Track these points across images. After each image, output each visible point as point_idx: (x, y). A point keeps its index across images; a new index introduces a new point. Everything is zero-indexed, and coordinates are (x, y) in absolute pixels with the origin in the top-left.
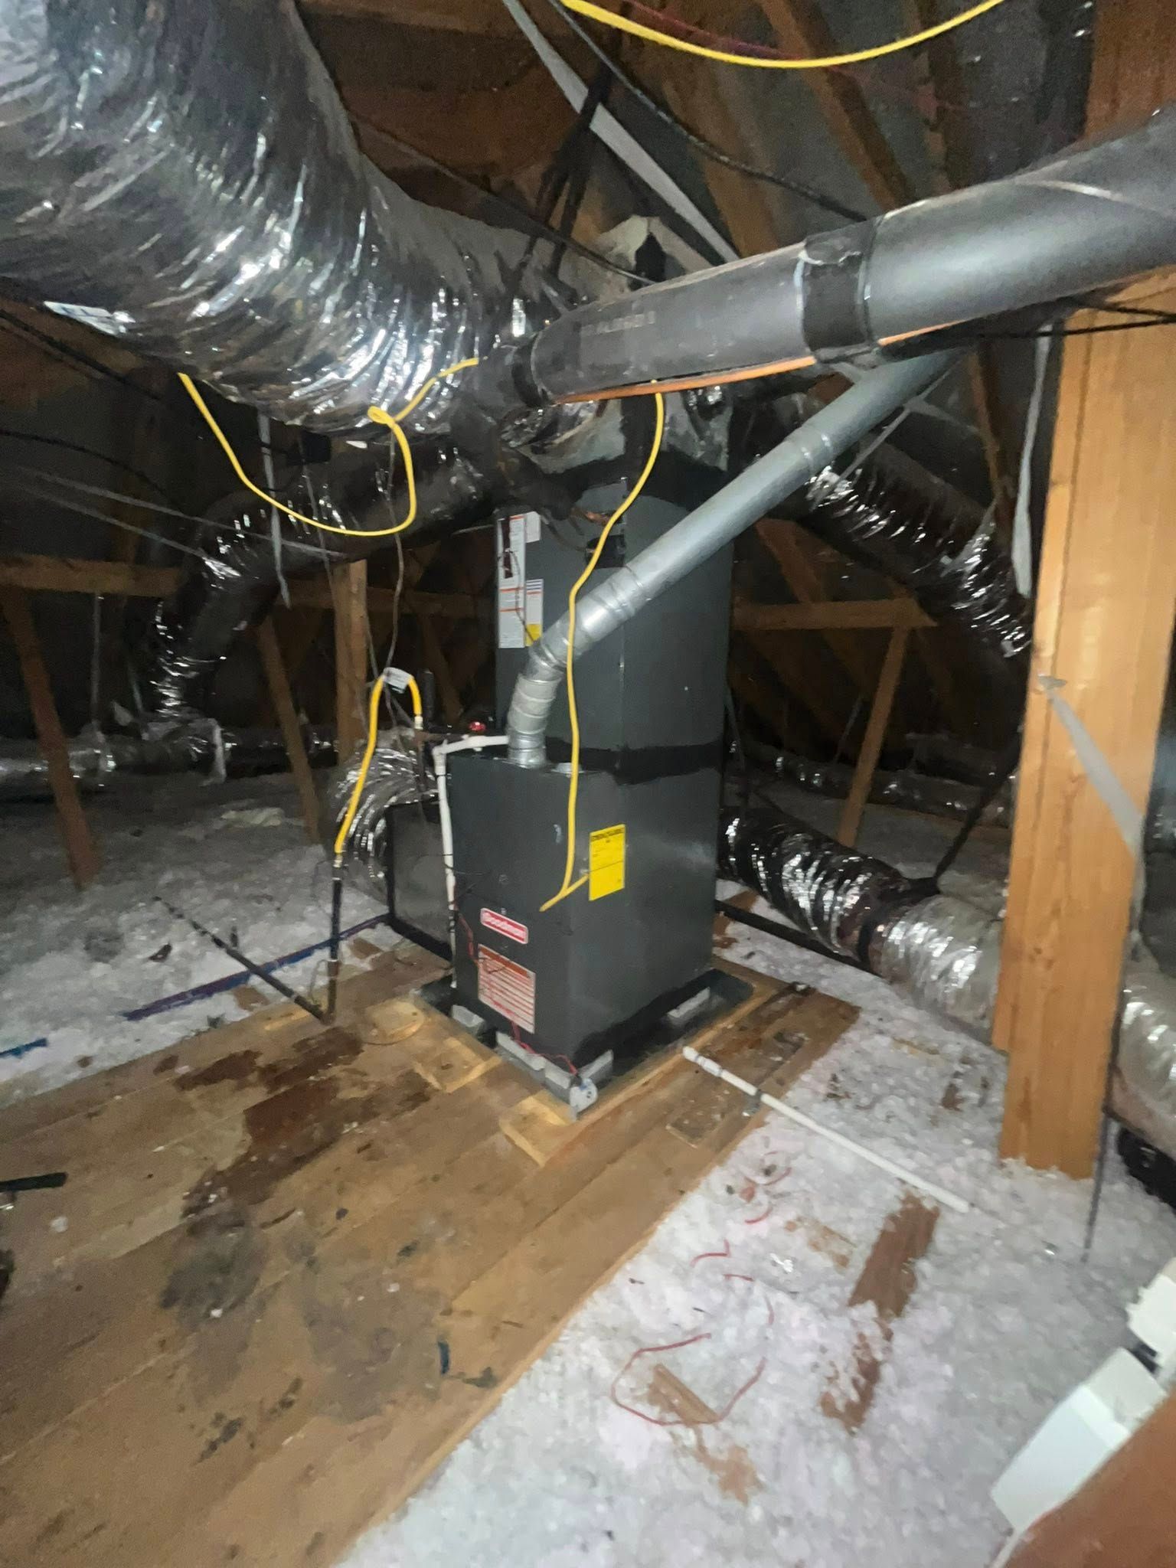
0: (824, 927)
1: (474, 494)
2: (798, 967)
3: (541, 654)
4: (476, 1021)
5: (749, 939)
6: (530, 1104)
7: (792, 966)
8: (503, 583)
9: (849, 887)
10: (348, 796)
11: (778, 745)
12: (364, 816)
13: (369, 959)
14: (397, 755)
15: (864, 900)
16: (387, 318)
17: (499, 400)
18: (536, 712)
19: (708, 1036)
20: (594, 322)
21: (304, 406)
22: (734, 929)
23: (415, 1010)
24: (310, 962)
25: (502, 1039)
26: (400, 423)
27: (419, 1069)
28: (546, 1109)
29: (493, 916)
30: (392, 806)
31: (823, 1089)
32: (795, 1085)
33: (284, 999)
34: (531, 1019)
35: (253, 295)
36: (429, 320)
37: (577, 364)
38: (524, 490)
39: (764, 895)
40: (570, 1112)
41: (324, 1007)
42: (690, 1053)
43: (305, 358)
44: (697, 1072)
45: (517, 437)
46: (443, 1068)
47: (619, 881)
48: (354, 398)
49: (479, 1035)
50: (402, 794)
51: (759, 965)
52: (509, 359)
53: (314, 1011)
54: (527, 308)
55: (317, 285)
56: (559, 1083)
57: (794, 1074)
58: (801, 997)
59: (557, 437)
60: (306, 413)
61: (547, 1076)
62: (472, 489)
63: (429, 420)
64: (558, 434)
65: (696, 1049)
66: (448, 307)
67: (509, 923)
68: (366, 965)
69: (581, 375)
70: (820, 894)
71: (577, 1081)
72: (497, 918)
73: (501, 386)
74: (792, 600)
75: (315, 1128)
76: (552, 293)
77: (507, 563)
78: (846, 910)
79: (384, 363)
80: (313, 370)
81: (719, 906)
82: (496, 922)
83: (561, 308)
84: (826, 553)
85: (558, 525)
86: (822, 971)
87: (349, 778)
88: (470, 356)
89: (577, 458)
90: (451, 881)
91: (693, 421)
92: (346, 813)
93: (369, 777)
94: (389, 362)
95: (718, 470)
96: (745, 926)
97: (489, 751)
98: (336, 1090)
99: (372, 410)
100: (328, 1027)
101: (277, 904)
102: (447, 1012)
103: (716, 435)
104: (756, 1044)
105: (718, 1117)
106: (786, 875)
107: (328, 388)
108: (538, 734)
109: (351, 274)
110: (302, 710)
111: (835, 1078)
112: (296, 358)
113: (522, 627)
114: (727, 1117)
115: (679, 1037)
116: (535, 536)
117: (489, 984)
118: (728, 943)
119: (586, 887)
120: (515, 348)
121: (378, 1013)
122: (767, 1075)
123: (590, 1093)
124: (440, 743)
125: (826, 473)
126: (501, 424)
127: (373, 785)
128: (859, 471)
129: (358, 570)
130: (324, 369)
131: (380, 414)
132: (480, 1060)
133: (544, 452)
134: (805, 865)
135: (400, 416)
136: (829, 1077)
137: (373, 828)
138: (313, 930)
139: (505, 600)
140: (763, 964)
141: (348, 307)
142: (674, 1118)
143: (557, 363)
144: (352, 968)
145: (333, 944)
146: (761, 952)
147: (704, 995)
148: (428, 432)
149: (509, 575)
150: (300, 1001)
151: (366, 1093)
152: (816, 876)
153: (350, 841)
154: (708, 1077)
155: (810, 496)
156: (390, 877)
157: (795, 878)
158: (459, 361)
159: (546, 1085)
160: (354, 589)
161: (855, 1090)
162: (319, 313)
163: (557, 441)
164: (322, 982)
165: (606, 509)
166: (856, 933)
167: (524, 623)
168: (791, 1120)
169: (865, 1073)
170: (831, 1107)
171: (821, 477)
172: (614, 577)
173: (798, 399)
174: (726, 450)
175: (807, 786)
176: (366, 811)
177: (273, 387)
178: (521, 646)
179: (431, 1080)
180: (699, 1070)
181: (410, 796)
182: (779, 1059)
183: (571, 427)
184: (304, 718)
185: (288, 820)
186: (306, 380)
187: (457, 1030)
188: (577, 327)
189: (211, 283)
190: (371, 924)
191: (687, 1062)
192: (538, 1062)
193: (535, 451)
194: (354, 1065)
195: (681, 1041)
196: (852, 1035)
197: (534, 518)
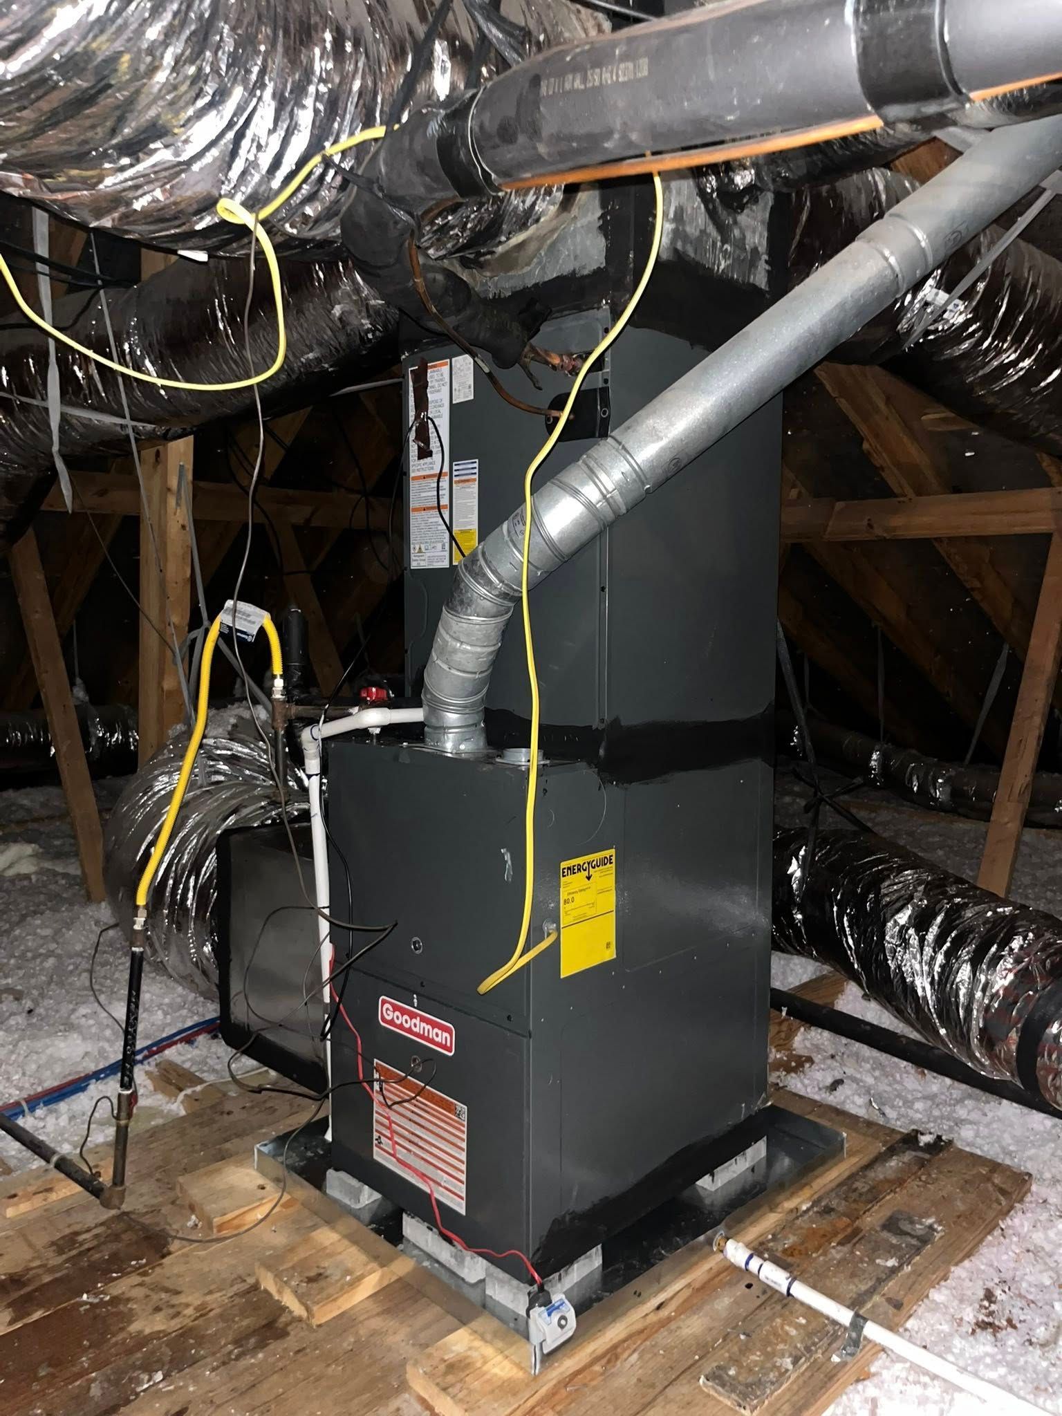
0: (960, 1033)
1: (368, 331)
2: (919, 1105)
3: (479, 575)
4: (368, 1197)
5: (833, 1057)
6: (460, 1342)
7: (908, 1104)
8: (417, 467)
9: (997, 958)
10: (156, 814)
11: (872, 733)
12: (180, 851)
13: (181, 1096)
14: (239, 749)
15: (1024, 977)
16: (248, 72)
17: (417, 186)
18: (470, 667)
19: (768, 1222)
20: (561, 74)
21: (117, 200)
22: (808, 1039)
23: (261, 1181)
24: (82, 1102)
25: (412, 1228)
26: (264, 223)
27: (268, 1283)
28: (489, 1351)
29: (395, 1008)
30: (227, 832)
31: (970, 1315)
32: (921, 1309)
33: (37, 1163)
34: (462, 1190)
35: (66, 50)
36: (308, 73)
37: (535, 133)
38: (451, 321)
39: (856, 978)
40: (529, 1354)
41: (106, 1178)
42: (736, 1252)
43: (126, 130)
44: (749, 1286)
45: (438, 243)
46: (310, 1280)
47: (608, 945)
48: (194, 185)
49: (371, 1222)
50: (245, 812)
51: (853, 1101)
52: (433, 128)
53: (90, 1184)
54: (454, 53)
55: (153, 33)
56: (511, 1306)
57: (917, 1290)
58: (927, 1156)
59: (500, 243)
60: (122, 209)
61: (489, 1292)
62: (366, 323)
63: (306, 218)
64: (503, 239)
65: (747, 1246)
66: (338, 52)
67: (423, 1019)
68: (177, 1107)
69: (542, 149)
70: (948, 971)
71: (540, 1298)
72: (403, 1012)
73: (422, 167)
74: (885, 492)
75: (94, 1380)
76: (495, 33)
77: (423, 435)
78: (993, 997)
79: (240, 136)
80: (135, 148)
81: (779, 999)
82: (402, 1020)
83: (509, 54)
84: (934, 416)
85: (502, 375)
86: (961, 1112)
87: (158, 786)
88: (368, 123)
89: (534, 273)
90: (327, 952)
91: (712, 214)
92: (152, 844)
93: (191, 785)
94: (249, 134)
95: (755, 288)
96: (826, 1034)
97: (390, 731)
98: (129, 1317)
99: (223, 204)
100: (113, 1212)
101: (28, 1004)
102: (318, 1182)
103: (748, 235)
104: (853, 1237)
105: (787, 1362)
106: (891, 939)
107: (155, 173)
108: (473, 705)
109: (202, 15)
110: (78, 681)
111: (989, 1296)
112: (114, 132)
113: (447, 535)
114: (804, 1365)
115: (716, 1223)
116: (465, 393)
117: (389, 1128)
118: (798, 1064)
119: (554, 952)
120: (442, 112)
121: (197, 1188)
122: (871, 1292)
123: (563, 1318)
124: (312, 721)
125: (929, 290)
126: (419, 221)
127: (195, 798)
128: (981, 286)
129: (181, 451)
130: (152, 146)
131: (233, 211)
132: (374, 1265)
133: (481, 266)
134: (921, 922)
135: (264, 214)
136: (981, 1294)
137: (196, 867)
138: (89, 1047)
139: (420, 493)
140: (860, 1101)
141: (192, 61)
142: (710, 1366)
143: (506, 134)
144: (153, 1112)
145: (124, 1068)
146: (855, 1080)
147: (758, 1151)
148: (301, 236)
149: (425, 453)
150: (64, 1166)
151: (175, 1324)
152: (939, 941)
153: (157, 891)
154: (769, 1292)
155: (903, 326)
156: (222, 953)
157: (905, 942)
158: (352, 134)
159: (486, 1306)
160: (173, 482)
161: (1027, 1315)
162: (153, 69)
163: (500, 249)
164: (104, 1135)
165: (576, 349)
166: (1014, 1035)
167: (450, 529)
168: (916, 1368)
169: (1042, 1288)
170: (984, 1345)
171: (920, 295)
172: (593, 452)
173: (878, 177)
174: (765, 257)
175: (924, 801)
176: (185, 840)
177: (74, 172)
178: (446, 564)
179: (290, 1301)
180: (753, 1283)
181: (255, 813)
182: (892, 1263)
183: (523, 226)
184: (80, 693)
185: (47, 865)
186: (125, 161)
187: (333, 1214)
188: (536, 81)
189: (13, 37)
190: (188, 1036)
191: (732, 1268)
192: (474, 1268)
193: (465, 263)
194: (155, 1275)
195: (721, 1231)
196: (1019, 1222)
197: (464, 364)
